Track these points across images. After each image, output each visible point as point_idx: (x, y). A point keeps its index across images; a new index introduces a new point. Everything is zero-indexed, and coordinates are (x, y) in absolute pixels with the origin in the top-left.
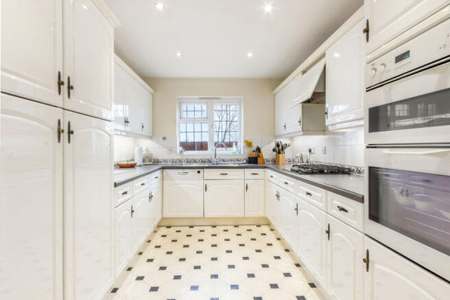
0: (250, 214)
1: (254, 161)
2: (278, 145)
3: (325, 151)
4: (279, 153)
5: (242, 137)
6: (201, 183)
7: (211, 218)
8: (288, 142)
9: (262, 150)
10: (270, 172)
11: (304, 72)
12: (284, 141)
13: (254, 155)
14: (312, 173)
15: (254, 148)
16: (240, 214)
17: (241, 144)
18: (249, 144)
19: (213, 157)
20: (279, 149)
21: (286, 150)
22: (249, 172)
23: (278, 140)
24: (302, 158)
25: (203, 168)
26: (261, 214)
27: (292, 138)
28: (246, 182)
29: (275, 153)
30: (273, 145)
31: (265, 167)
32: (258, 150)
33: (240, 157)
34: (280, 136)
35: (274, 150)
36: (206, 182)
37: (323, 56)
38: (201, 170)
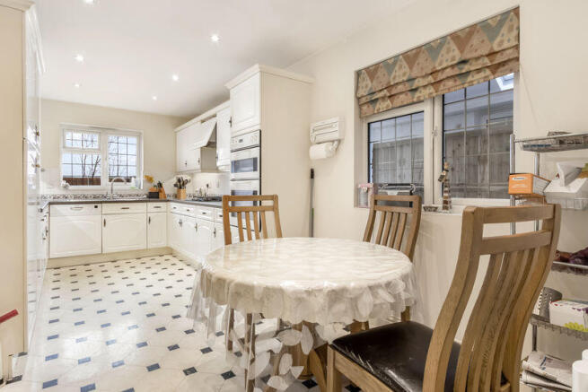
0: (152, 245)
1: (155, 195)
2: (179, 181)
3: (218, 186)
4: (180, 188)
5: (142, 172)
6: (98, 218)
7: (109, 254)
8: (188, 178)
9: (163, 186)
10: (173, 205)
11: (203, 121)
12: (185, 177)
13: (155, 190)
14: (207, 200)
15: (156, 183)
16: (143, 246)
17: (141, 179)
18: (149, 179)
19: (109, 192)
20: (181, 184)
21: (187, 186)
22: (151, 205)
23: (180, 176)
24: (201, 192)
25: (101, 202)
26: (163, 244)
27: (192, 175)
28: (149, 215)
29: (176, 188)
30: (174, 181)
31: (168, 201)
32: (160, 185)
33: (140, 193)
34: (182, 173)
35: (175, 185)
36: (104, 217)
37: (215, 116)
38: (98, 205)
